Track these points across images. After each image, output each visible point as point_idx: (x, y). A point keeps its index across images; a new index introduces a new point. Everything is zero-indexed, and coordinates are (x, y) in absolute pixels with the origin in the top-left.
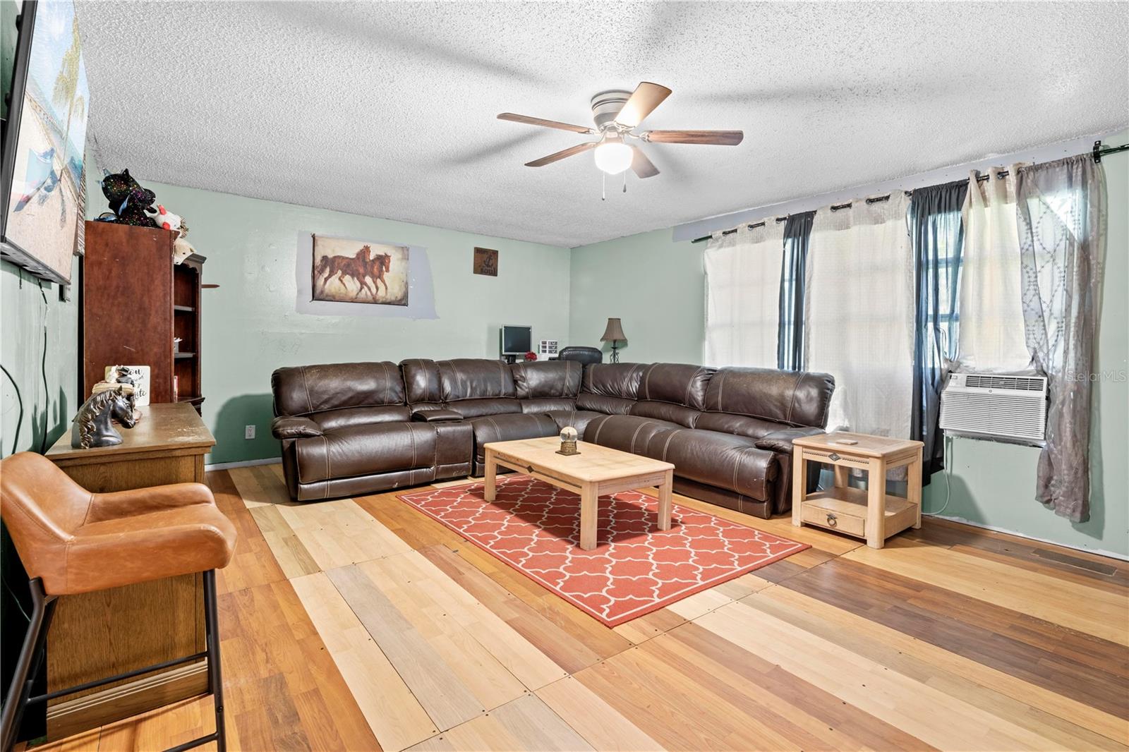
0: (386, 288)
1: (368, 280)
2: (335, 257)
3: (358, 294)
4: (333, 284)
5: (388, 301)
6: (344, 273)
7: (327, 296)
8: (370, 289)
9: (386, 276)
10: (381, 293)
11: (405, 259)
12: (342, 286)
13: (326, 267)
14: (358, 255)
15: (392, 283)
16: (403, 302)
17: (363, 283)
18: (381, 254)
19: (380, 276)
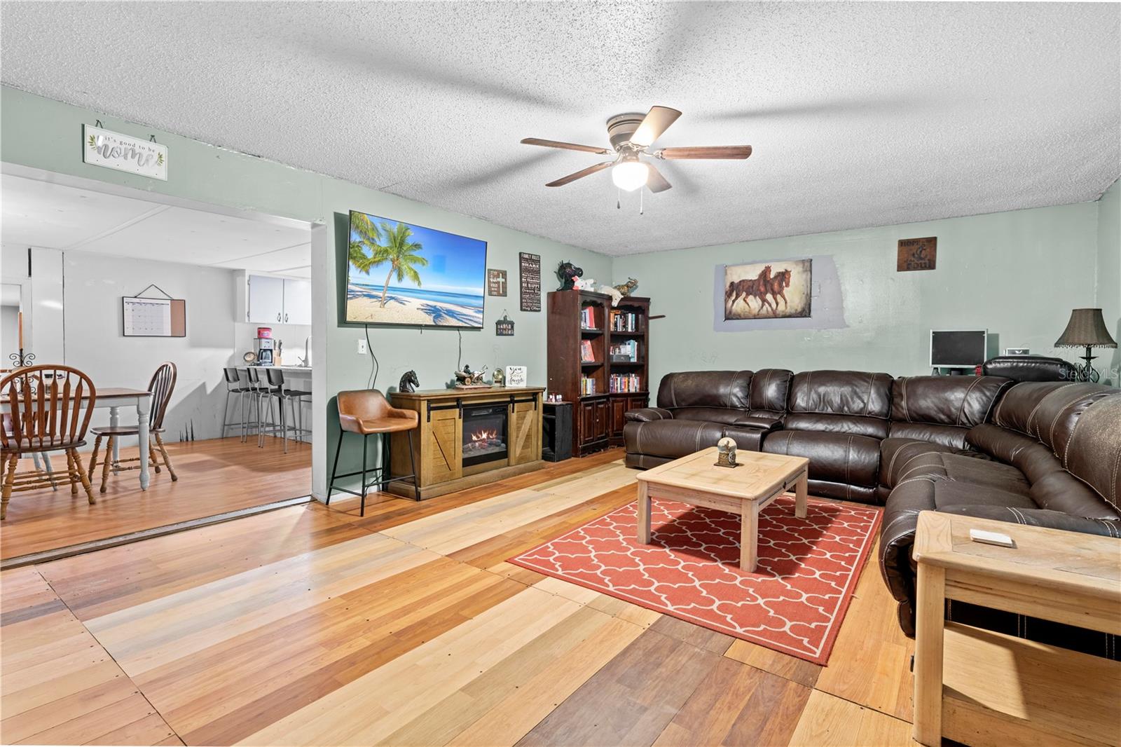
0: (786, 303)
1: (769, 297)
2: (740, 282)
3: (759, 310)
4: (739, 306)
5: (788, 314)
6: (748, 295)
7: (734, 315)
8: (770, 305)
9: (786, 291)
10: (781, 307)
11: (806, 271)
12: (746, 305)
13: (733, 291)
14: (761, 276)
15: (792, 296)
16: (804, 314)
17: (764, 300)
18: (781, 271)
19: (780, 293)
